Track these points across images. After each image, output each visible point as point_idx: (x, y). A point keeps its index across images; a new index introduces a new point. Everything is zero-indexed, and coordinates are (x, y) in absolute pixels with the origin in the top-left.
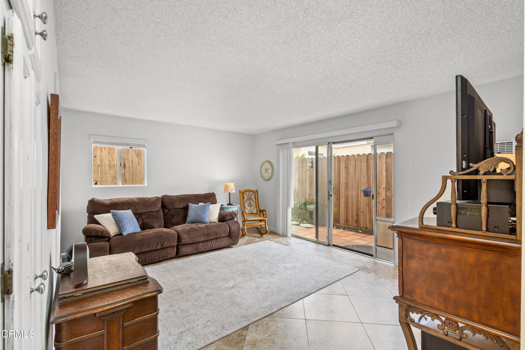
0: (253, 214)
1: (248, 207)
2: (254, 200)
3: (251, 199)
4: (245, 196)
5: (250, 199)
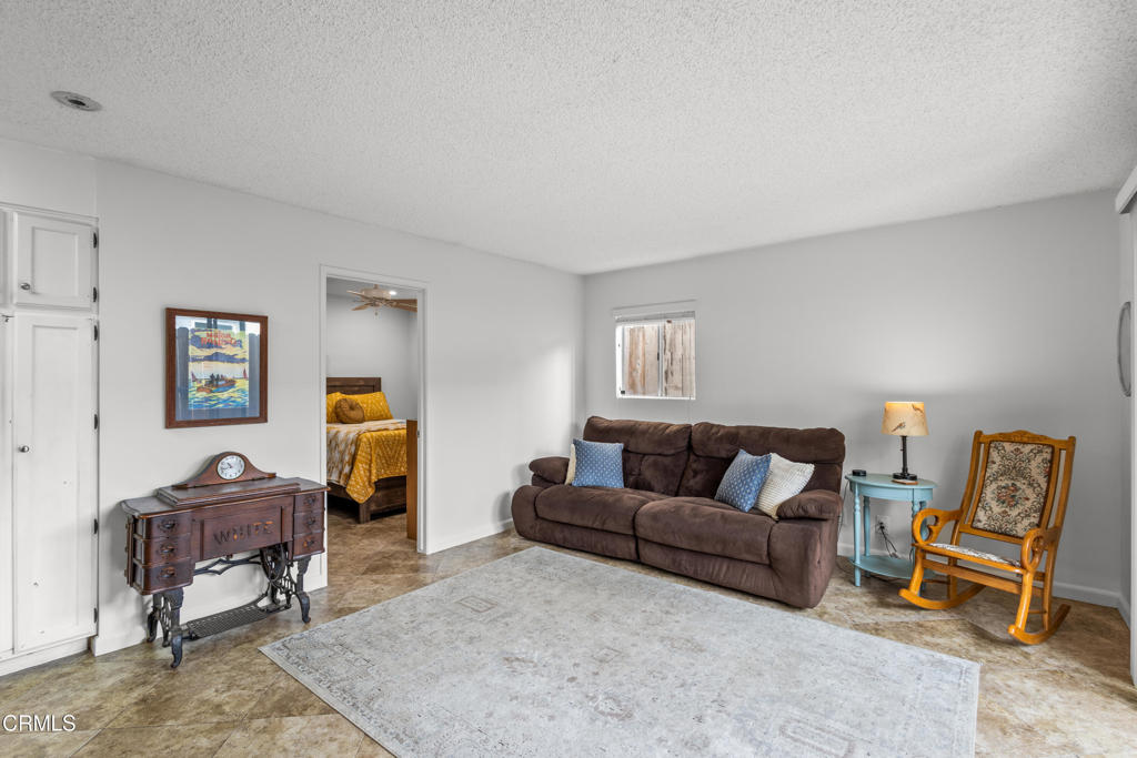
0: (1005, 534)
1: (994, 504)
2: (1043, 481)
3: (1021, 473)
4: (995, 455)
5: (1016, 470)
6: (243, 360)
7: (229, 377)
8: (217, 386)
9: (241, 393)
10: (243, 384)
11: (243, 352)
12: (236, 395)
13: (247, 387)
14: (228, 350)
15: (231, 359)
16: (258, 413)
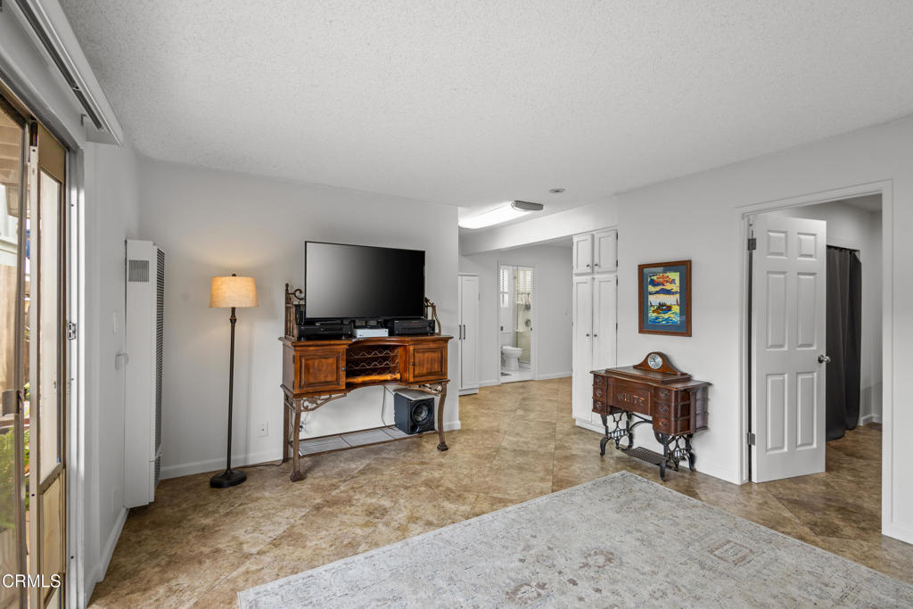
6: (676, 293)
7: (668, 304)
8: (662, 310)
9: (674, 316)
10: (676, 309)
11: (676, 287)
12: (672, 316)
13: (678, 311)
14: (668, 286)
15: (668, 292)
16: (684, 329)
